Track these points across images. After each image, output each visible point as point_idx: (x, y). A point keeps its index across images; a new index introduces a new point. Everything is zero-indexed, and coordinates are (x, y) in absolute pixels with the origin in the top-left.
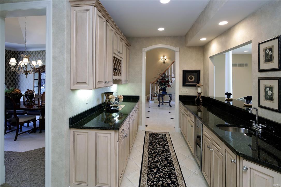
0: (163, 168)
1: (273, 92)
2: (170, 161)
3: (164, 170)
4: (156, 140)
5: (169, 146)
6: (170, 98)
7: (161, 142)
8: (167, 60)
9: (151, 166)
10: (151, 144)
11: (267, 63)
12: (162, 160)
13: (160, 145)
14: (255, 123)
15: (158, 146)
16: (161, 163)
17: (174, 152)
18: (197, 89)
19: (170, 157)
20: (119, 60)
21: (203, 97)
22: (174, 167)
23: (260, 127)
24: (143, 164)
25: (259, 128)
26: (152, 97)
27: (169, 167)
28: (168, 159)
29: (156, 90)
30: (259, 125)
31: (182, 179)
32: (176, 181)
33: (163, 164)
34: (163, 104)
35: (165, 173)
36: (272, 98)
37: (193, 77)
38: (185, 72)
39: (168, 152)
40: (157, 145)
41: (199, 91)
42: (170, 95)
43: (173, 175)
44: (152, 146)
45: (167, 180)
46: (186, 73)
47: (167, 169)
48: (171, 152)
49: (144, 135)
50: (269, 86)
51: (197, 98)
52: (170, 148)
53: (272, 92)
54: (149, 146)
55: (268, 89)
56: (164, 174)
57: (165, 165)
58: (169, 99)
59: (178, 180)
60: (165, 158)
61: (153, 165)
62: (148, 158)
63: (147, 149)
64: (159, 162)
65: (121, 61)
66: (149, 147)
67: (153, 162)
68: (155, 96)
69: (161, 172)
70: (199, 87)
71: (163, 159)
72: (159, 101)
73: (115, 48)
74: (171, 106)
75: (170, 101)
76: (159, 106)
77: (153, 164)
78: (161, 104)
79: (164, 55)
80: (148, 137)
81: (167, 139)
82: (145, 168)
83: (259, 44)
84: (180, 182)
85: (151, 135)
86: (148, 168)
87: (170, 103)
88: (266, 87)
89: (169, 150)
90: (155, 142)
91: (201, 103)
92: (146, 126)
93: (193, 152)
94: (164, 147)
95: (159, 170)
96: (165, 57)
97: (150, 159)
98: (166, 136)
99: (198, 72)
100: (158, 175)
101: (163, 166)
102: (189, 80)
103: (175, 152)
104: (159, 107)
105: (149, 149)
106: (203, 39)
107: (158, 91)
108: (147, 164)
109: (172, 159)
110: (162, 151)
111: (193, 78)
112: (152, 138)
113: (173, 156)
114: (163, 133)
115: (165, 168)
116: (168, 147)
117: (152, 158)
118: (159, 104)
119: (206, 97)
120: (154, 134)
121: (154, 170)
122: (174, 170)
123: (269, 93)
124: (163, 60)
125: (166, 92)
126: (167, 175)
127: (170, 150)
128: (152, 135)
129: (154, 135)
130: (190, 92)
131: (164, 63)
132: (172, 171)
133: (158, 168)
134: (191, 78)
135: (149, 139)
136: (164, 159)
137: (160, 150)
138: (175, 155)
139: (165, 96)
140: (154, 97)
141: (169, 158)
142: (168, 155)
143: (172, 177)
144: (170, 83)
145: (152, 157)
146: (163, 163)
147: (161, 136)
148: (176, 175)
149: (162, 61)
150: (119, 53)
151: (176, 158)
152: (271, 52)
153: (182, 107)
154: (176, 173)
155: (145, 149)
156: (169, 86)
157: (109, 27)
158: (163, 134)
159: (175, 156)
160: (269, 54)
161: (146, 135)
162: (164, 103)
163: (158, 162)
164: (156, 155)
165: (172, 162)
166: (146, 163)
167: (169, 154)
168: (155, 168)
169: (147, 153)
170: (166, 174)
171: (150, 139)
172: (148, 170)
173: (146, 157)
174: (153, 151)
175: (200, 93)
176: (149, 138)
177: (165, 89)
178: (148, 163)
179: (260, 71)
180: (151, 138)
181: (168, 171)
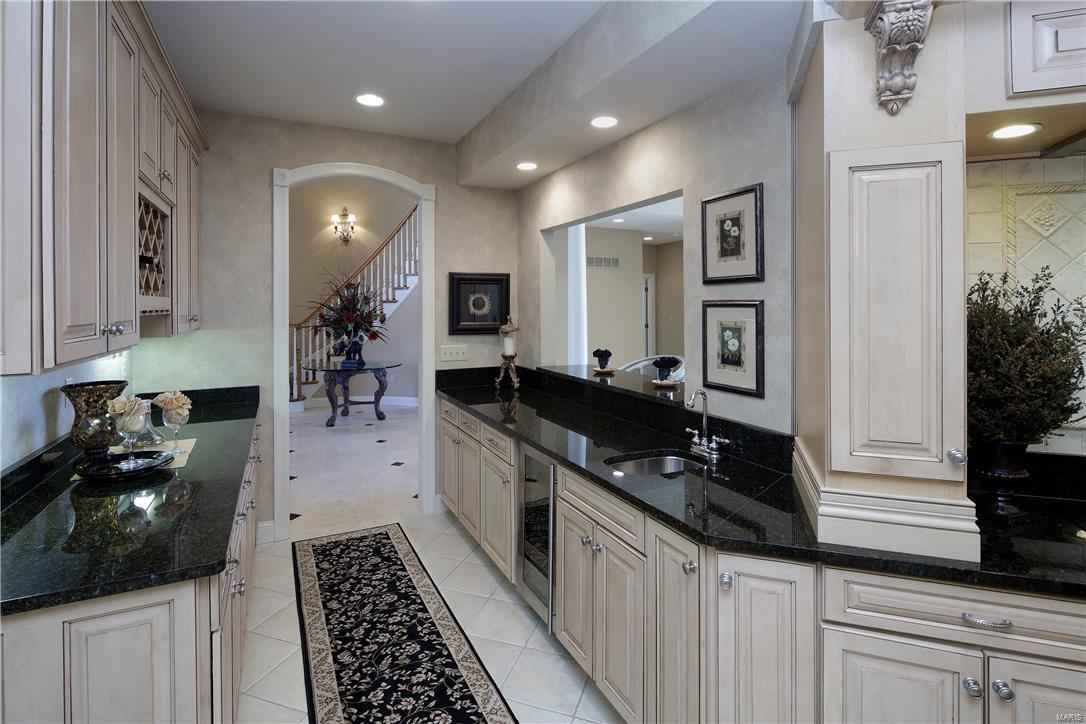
0: (410, 675)
1: (743, 341)
2: (429, 634)
3: (414, 680)
4: (350, 568)
5: (411, 576)
6: (380, 381)
7: (376, 568)
8: (359, 232)
9: (352, 685)
10: (330, 591)
11: (727, 258)
12: (394, 645)
13: (373, 583)
14: (700, 437)
15: (365, 591)
16: (396, 658)
17: (437, 594)
18: (500, 344)
19: (427, 619)
20: (156, 212)
21: (521, 371)
22: (449, 656)
23: (713, 445)
24: (316, 692)
25: (712, 449)
26: (295, 387)
27: (432, 659)
28: (419, 629)
29: (314, 351)
30: (710, 441)
31: (491, 687)
32: (469, 708)
33: (404, 656)
34: (345, 413)
35: (422, 694)
36: (740, 358)
37: (486, 299)
38: (460, 280)
39: (414, 602)
40: (360, 589)
41: (509, 350)
42: (379, 373)
43: (455, 687)
44: (337, 599)
45: (436, 715)
46: (459, 286)
47: (426, 674)
48: (426, 599)
49: (292, 562)
50: (732, 325)
51: (502, 375)
52: (418, 583)
53: (740, 341)
54: (324, 603)
55: (728, 333)
56: (417, 697)
57: (414, 657)
58: (377, 386)
59: (476, 698)
60: (405, 631)
61: (361, 679)
62: (335, 655)
63: (319, 618)
64: (387, 654)
65: (164, 217)
66: (325, 607)
67: (360, 664)
68: (311, 379)
69: (406, 694)
70: (506, 333)
71: (400, 637)
72: (333, 401)
73: (144, 149)
74: (381, 416)
75: (379, 395)
76: (330, 423)
77: (361, 673)
78: (339, 411)
79: (345, 209)
80: (309, 564)
81: (396, 552)
82: (331, 705)
83: (705, 204)
84: (486, 701)
85: (323, 551)
86: (342, 701)
87: (376, 402)
88: (724, 329)
89: (416, 595)
90: (348, 579)
91: (516, 390)
92: (293, 516)
93: (508, 576)
94: (392, 588)
95: (395, 689)
96: (352, 218)
97: (346, 658)
98: (388, 538)
99: (502, 280)
100: (395, 712)
101: (406, 667)
102: (472, 310)
103: (440, 595)
104: (332, 425)
105: (327, 616)
106: (527, 167)
107: (321, 360)
108: (335, 684)
109: (433, 624)
110: (386, 608)
111: (487, 303)
112: (331, 564)
113: (436, 613)
114: (374, 532)
115: (415, 674)
116: (410, 580)
117: (349, 649)
118: (329, 413)
119: (531, 371)
120: (337, 544)
121: (374, 696)
122: (453, 665)
123: (733, 345)
124: (340, 228)
125: (361, 362)
126: (432, 694)
127: (419, 592)
128: (330, 550)
129: (338, 550)
130: (474, 354)
131: (346, 240)
132: (448, 671)
133: (390, 681)
134: (479, 305)
135: (318, 574)
136: (403, 634)
137: (377, 605)
138: (442, 604)
139: (357, 375)
140: (304, 383)
141: (422, 624)
142: (416, 615)
143: (452, 695)
144: (376, 323)
145: (351, 647)
146: (402, 654)
147: (368, 546)
148: (464, 683)
149: (339, 234)
150: (164, 176)
151: (449, 615)
152: (736, 228)
153: (453, 415)
154: (464, 673)
155: (307, 622)
156: (374, 336)
157: (117, 28)
158: (375, 535)
159: (445, 609)
160: (733, 234)
161: (298, 556)
162: (352, 408)
163: (382, 657)
164: (367, 631)
165: (439, 636)
166: (327, 685)
167: (420, 610)
168: (375, 686)
169: (321, 639)
170: (428, 696)
171: (323, 570)
172: (344, 711)
173: (323, 654)
174: (348, 618)
175: (510, 357)
176: (317, 566)
177: (356, 348)
178: (339, 678)
179: (708, 282)
180: (325, 565)
181: (432, 681)
